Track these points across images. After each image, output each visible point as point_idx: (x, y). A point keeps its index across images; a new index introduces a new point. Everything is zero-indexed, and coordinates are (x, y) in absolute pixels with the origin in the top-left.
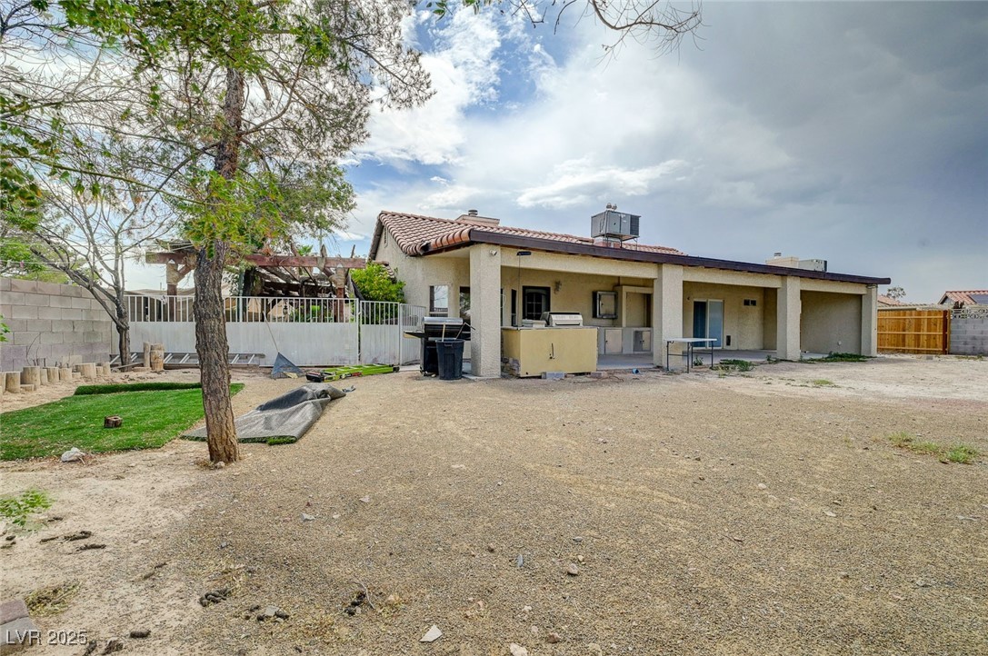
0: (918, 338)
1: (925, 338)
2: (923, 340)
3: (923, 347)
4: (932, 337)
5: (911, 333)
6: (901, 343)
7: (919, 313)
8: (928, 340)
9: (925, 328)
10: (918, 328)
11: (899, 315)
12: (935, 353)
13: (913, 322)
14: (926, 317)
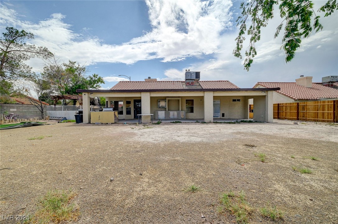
0: (323, 114)
1: (327, 114)
2: (326, 115)
3: (326, 118)
4: (330, 114)
5: (320, 112)
6: (317, 117)
7: (324, 102)
8: (328, 115)
9: (327, 110)
10: (323, 110)
11: (316, 103)
12: (331, 122)
13: (321, 107)
14: (327, 104)
